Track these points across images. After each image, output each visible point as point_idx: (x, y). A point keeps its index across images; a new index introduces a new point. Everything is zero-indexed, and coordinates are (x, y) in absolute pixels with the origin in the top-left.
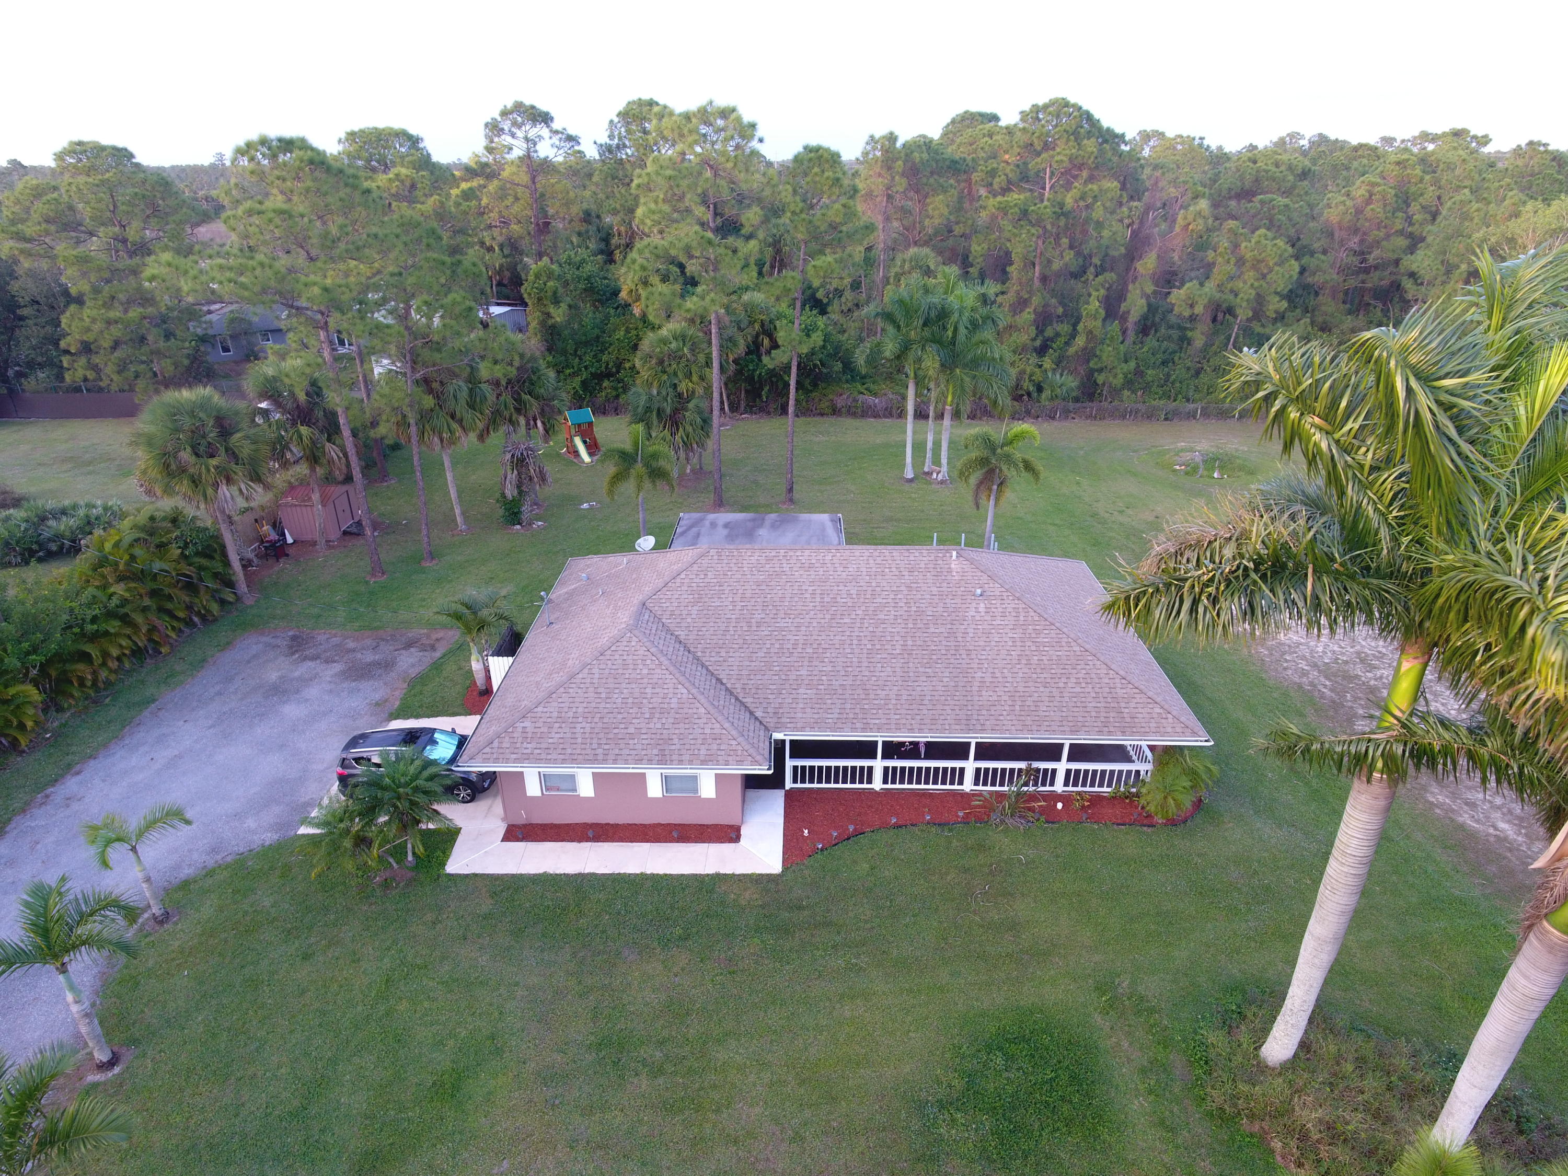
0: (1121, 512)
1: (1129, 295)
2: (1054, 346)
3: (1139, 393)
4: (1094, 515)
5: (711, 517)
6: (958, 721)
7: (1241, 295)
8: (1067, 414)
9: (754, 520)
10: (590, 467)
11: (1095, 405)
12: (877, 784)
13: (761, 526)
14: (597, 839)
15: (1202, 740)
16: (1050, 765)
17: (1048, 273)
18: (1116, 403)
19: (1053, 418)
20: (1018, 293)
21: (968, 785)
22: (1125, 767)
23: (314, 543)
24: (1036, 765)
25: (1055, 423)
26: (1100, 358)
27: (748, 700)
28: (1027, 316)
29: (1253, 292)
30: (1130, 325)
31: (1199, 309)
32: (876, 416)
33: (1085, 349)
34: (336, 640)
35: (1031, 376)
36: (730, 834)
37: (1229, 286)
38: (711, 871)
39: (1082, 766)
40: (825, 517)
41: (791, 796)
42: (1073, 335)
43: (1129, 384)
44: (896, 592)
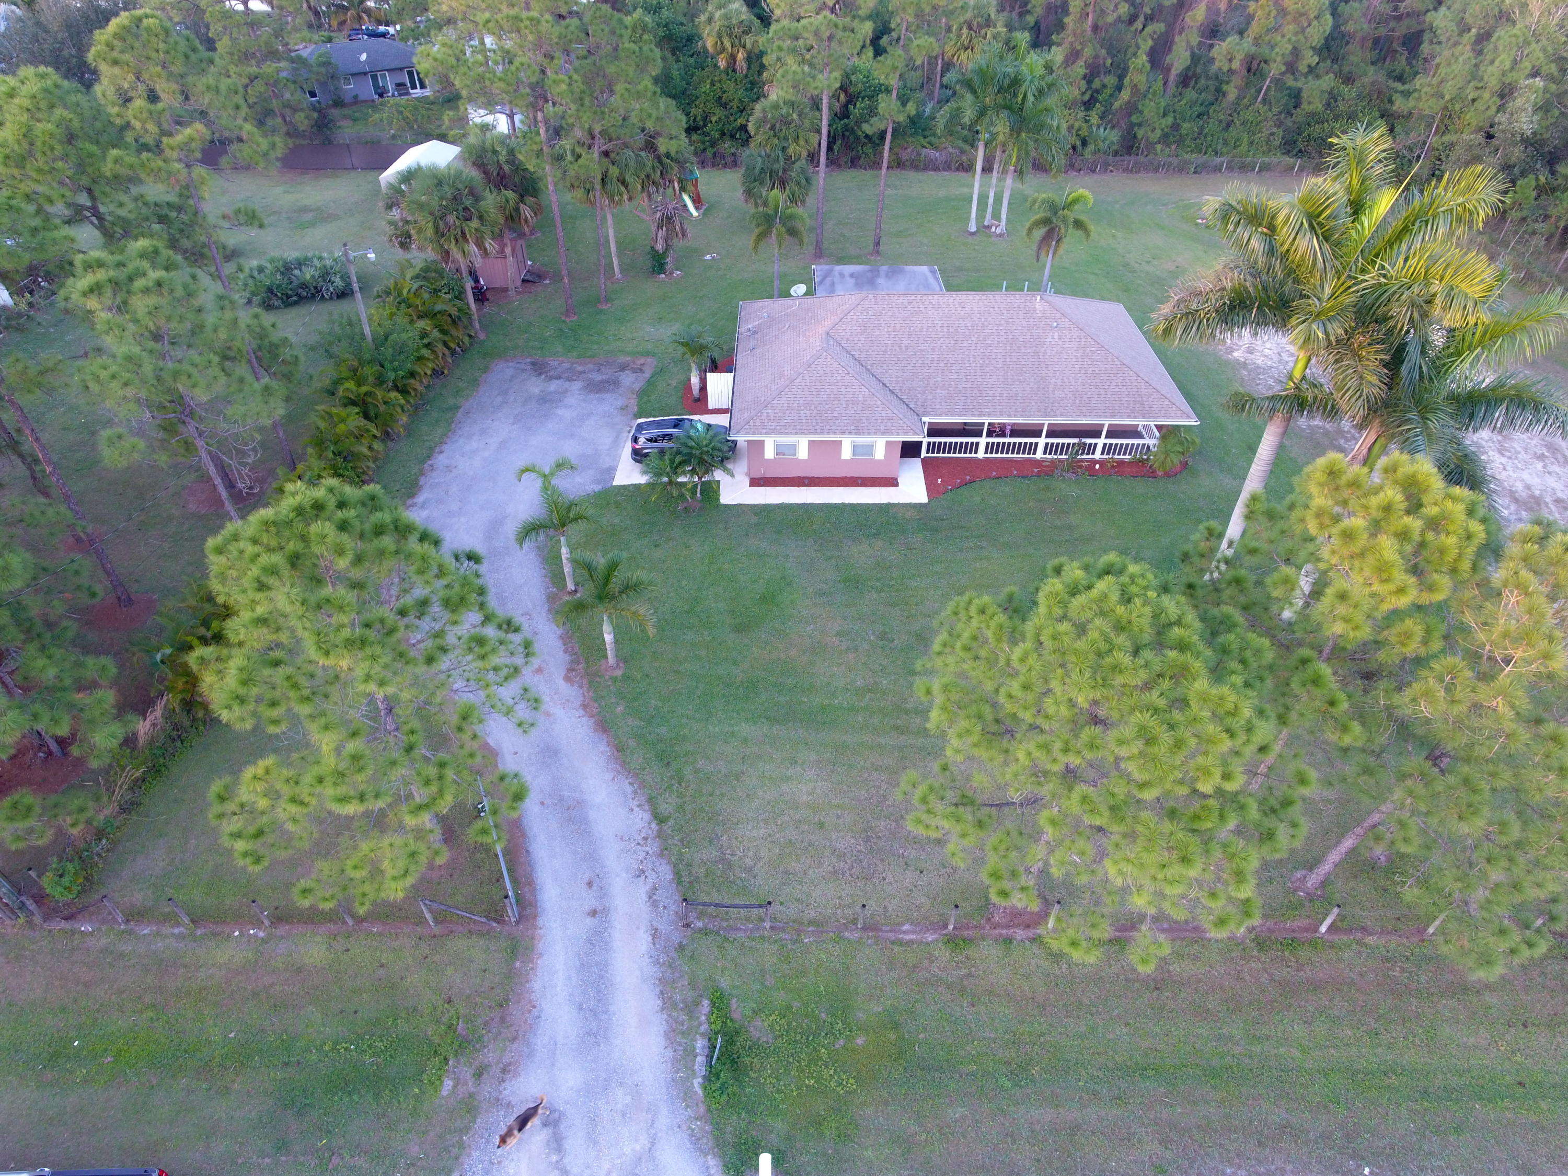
0: (1148, 262)
1: (1175, 47)
2: (1100, 97)
3: (1173, 147)
4: (1126, 265)
5: (838, 268)
6: (1039, 410)
7: (1277, 50)
8: (1106, 167)
9: (871, 271)
10: (699, 221)
11: (1132, 158)
12: (981, 454)
13: (878, 276)
14: (809, 485)
15: (1193, 422)
16: (1093, 441)
17: (1100, 23)
18: (1151, 157)
19: (1094, 171)
20: (1071, 44)
21: (1039, 455)
22: (1141, 441)
23: (506, 290)
24: (1083, 440)
25: (1095, 177)
26: (1141, 112)
27: (904, 397)
28: (1079, 69)
29: (1290, 47)
30: (1172, 77)
31: (1236, 65)
32: (936, 169)
33: (1129, 102)
34: (566, 365)
35: (1078, 130)
36: (892, 482)
37: (1267, 38)
38: (885, 501)
39: (1114, 441)
40: (924, 269)
41: (925, 462)
42: (1119, 88)
43: (1165, 138)
44: (998, 325)
